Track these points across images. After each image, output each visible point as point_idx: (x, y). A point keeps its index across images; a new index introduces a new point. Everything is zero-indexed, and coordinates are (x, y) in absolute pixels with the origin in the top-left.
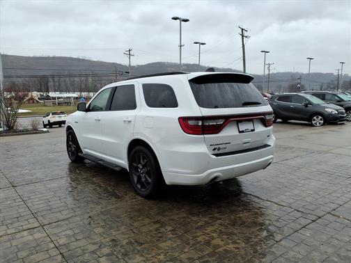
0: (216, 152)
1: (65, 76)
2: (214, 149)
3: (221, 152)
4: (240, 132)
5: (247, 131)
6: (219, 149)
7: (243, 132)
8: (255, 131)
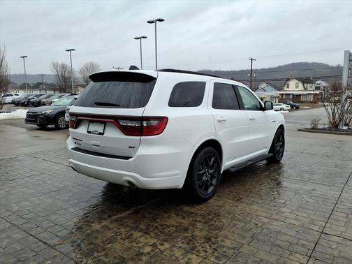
4: (88, 132)
5: (95, 132)
7: (91, 132)
8: (104, 135)
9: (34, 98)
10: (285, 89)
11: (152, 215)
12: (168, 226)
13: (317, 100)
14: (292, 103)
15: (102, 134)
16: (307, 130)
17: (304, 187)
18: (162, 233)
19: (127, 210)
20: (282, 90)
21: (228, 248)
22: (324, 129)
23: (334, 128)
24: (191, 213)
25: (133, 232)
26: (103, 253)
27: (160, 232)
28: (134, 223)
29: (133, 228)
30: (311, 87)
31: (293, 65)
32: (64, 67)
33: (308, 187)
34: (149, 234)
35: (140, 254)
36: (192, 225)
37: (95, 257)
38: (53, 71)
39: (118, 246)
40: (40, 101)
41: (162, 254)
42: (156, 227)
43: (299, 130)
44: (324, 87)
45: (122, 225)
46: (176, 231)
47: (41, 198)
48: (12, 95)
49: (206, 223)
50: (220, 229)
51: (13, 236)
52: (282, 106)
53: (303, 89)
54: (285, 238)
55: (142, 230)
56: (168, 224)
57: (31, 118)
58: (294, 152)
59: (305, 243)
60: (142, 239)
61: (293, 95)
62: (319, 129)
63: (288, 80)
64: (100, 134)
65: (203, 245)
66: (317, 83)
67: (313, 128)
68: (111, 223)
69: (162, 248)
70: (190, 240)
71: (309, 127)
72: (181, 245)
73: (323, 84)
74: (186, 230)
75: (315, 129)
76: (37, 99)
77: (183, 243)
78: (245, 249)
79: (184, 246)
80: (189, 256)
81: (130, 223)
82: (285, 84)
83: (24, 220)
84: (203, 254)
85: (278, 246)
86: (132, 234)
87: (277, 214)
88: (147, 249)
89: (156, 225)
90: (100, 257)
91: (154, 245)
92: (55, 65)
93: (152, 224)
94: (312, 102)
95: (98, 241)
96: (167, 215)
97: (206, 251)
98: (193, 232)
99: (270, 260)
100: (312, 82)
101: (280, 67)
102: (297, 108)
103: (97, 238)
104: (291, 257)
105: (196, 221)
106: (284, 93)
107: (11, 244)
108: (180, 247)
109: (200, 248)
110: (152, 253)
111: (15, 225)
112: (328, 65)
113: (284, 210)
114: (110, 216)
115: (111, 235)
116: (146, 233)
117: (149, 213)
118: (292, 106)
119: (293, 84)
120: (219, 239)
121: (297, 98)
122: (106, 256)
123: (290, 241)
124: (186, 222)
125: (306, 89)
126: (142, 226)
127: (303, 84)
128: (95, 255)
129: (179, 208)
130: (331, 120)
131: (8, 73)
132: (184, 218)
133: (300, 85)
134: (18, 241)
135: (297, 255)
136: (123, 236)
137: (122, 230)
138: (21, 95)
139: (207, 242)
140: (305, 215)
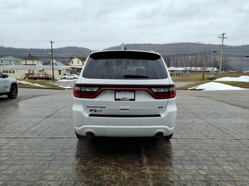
0: (93, 113)
1: (181, 55)
2: (91, 110)
3: (97, 113)
4: (116, 100)
5: (125, 99)
6: (95, 111)
7: (119, 100)
8: (135, 101)
10: (71, 64)
15: (134, 100)
20: (69, 65)
31: (69, 48)
52: (74, 76)
53: (82, 64)
61: (77, 69)
63: (72, 58)
64: (131, 100)
82: (70, 61)
101: (60, 49)
119: (75, 61)
121: (80, 70)
127: (82, 61)
133: (80, 61)
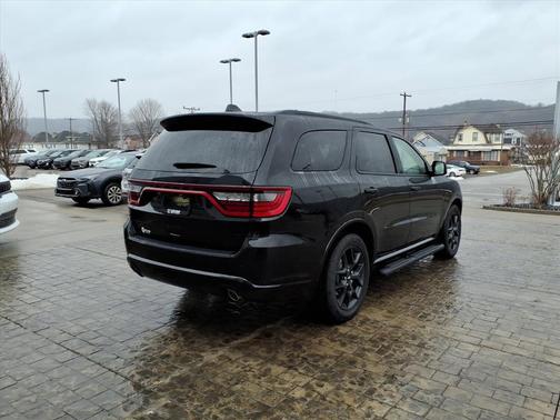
9: (59, 156)
10: (456, 142)
11: (293, 340)
12: (323, 357)
13: (508, 160)
14: (468, 164)
16: (497, 207)
17: (520, 297)
18: (317, 367)
19: (252, 332)
20: (451, 143)
21: (426, 392)
22: (525, 206)
23: (541, 204)
24: (354, 337)
25: (269, 365)
26: (232, 398)
27: (313, 366)
28: (269, 352)
29: (267, 360)
30: (497, 139)
31: (468, 103)
32: (105, 107)
33: (528, 297)
34: (296, 370)
35: (290, 401)
36: (359, 355)
37: (220, 405)
38: (88, 114)
39: (251, 387)
40: (70, 162)
41: (324, 399)
42: (304, 359)
43: (485, 208)
44: (518, 139)
45: (249, 355)
46: (337, 365)
47: (111, 312)
48: (24, 152)
49: (380, 352)
50: (406, 361)
51: (84, 372)
52: (452, 170)
53: (484, 142)
54: (511, 376)
55: (282, 364)
56: (322, 353)
57: (65, 188)
58: (492, 242)
59: (545, 383)
60: (287, 377)
61: (469, 152)
62: (517, 206)
63: (461, 128)
65: (386, 386)
66: (507, 132)
67: (507, 205)
68: (233, 352)
69: (322, 390)
70: (362, 379)
71: (501, 202)
72: (350, 386)
73: (516, 134)
74: (352, 363)
75: (510, 205)
76: (64, 158)
77: (352, 383)
78: (452, 393)
79: (356, 387)
80: (368, 403)
81: (262, 351)
82: (456, 135)
83: (93, 347)
84: (388, 400)
85: (504, 388)
86: (270, 370)
87: (489, 338)
88: (299, 393)
89: (302, 355)
90: (229, 406)
91: (307, 386)
92: (91, 104)
93: (296, 354)
94: (499, 164)
95: (219, 381)
96: (317, 341)
97: (392, 397)
98: (364, 366)
99: (497, 410)
100: (499, 132)
102: (476, 173)
103: (215, 375)
104: (527, 405)
105: (364, 349)
106: (454, 148)
107: (83, 383)
108: (350, 389)
109: (381, 391)
110: (308, 399)
111: (82, 355)
112: (523, 105)
113: (498, 332)
114: (227, 341)
115: (236, 370)
116: (290, 368)
117: (289, 337)
118: (468, 170)
119: (469, 133)
120: (408, 377)
121: (475, 156)
122: (238, 402)
123: (520, 380)
124: (349, 351)
125: (489, 142)
126: (282, 357)
127: (485, 134)
128: (221, 401)
129: (333, 329)
130: (537, 191)
131: (24, 115)
132: (343, 345)
133: (481, 135)
134: (92, 379)
135: (537, 403)
136: (257, 372)
137: (252, 362)
138: (38, 151)
139: (391, 383)
140: (533, 340)
